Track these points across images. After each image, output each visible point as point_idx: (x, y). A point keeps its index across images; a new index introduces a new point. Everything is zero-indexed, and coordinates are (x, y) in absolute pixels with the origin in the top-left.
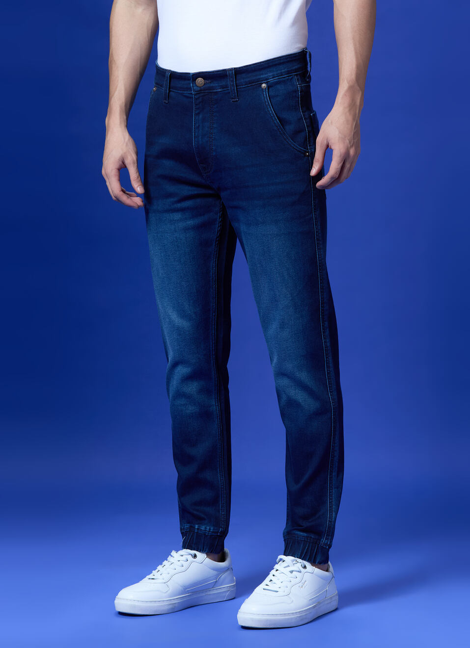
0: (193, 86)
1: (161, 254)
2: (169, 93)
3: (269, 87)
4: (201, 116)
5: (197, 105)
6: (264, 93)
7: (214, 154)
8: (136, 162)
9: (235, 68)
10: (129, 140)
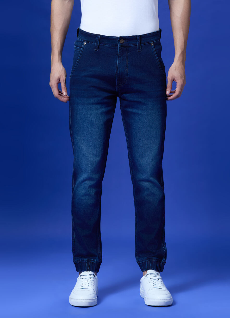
0: (119, 43)
1: (88, 125)
2: (99, 46)
3: (154, 45)
4: (121, 58)
5: (120, 52)
6: (153, 48)
7: (128, 76)
8: (65, 80)
9: (140, 35)
10: (62, 69)
